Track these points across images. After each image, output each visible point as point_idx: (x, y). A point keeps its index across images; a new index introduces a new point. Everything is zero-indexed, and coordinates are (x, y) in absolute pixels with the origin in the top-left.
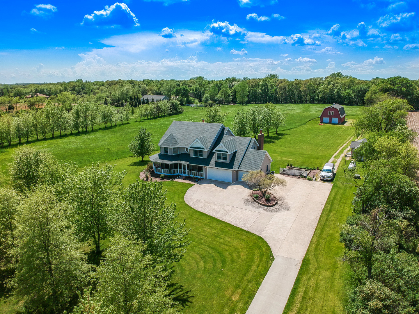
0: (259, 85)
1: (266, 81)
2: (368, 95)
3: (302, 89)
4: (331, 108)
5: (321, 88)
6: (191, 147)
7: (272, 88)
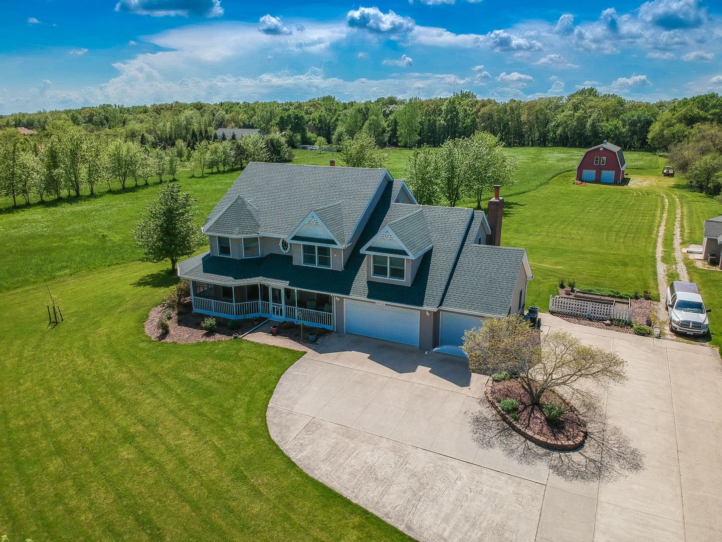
0: (440, 110)
1: (454, 102)
2: (655, 128)
3: (524, 118)
4: (601, 149)
5: (560, 117)
6: (296, 238)
7: (467, 116)
